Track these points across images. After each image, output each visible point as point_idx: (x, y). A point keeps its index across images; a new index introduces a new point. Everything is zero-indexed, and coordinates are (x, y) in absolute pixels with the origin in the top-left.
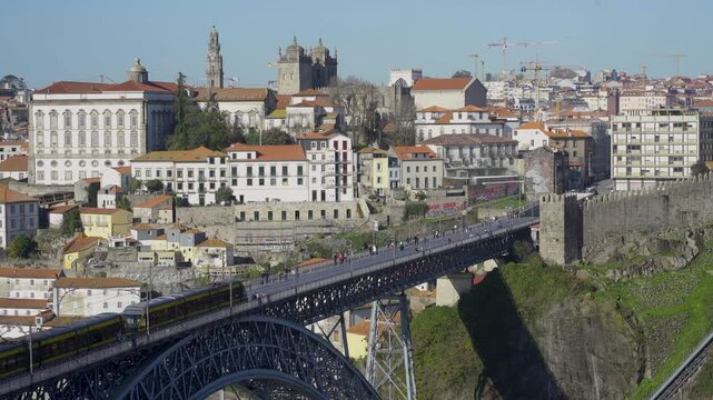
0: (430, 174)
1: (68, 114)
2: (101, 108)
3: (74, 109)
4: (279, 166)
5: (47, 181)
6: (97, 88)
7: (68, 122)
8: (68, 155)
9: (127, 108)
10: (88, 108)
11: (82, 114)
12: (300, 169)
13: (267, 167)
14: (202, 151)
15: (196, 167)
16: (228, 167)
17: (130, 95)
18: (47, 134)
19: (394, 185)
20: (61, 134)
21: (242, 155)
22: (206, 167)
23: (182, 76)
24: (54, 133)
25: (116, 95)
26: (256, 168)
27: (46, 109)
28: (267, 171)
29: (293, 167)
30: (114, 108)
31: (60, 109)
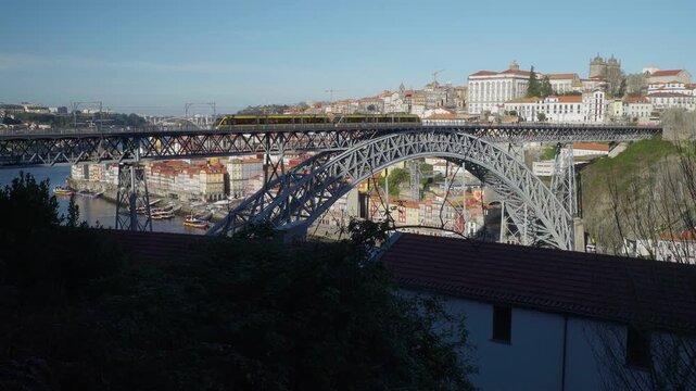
0: (644, 111)
1: (482, 84)
2: (496, 81)
3: (485, 82)
4: (569, 105)
5: (473, 112)
6: (495, 74)
7: (483, 88)
8: (482, 102)
9: (506, 81)
10: (491, 81)
11: (488, 84)
12: (579, 107)
13: (563, 105)
14: (536, 98)
15: (531, 105)
16: (545, 105)
17: (508, 75)
18: (474, 92)
19: (624, 115)
20: (480, 92)
21: (552, 100)
22: (535, 105)
23: (532, 68)
24: (477, 92)
25: (503, 76)
26: (558, 105)
27: (474, 82)
28: (563, 107)
29: (575, 105)
30: (501, 81)
31: (480, 82)
